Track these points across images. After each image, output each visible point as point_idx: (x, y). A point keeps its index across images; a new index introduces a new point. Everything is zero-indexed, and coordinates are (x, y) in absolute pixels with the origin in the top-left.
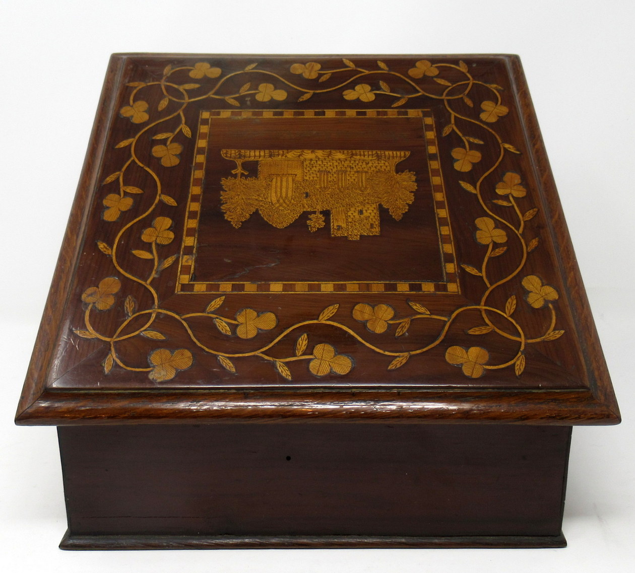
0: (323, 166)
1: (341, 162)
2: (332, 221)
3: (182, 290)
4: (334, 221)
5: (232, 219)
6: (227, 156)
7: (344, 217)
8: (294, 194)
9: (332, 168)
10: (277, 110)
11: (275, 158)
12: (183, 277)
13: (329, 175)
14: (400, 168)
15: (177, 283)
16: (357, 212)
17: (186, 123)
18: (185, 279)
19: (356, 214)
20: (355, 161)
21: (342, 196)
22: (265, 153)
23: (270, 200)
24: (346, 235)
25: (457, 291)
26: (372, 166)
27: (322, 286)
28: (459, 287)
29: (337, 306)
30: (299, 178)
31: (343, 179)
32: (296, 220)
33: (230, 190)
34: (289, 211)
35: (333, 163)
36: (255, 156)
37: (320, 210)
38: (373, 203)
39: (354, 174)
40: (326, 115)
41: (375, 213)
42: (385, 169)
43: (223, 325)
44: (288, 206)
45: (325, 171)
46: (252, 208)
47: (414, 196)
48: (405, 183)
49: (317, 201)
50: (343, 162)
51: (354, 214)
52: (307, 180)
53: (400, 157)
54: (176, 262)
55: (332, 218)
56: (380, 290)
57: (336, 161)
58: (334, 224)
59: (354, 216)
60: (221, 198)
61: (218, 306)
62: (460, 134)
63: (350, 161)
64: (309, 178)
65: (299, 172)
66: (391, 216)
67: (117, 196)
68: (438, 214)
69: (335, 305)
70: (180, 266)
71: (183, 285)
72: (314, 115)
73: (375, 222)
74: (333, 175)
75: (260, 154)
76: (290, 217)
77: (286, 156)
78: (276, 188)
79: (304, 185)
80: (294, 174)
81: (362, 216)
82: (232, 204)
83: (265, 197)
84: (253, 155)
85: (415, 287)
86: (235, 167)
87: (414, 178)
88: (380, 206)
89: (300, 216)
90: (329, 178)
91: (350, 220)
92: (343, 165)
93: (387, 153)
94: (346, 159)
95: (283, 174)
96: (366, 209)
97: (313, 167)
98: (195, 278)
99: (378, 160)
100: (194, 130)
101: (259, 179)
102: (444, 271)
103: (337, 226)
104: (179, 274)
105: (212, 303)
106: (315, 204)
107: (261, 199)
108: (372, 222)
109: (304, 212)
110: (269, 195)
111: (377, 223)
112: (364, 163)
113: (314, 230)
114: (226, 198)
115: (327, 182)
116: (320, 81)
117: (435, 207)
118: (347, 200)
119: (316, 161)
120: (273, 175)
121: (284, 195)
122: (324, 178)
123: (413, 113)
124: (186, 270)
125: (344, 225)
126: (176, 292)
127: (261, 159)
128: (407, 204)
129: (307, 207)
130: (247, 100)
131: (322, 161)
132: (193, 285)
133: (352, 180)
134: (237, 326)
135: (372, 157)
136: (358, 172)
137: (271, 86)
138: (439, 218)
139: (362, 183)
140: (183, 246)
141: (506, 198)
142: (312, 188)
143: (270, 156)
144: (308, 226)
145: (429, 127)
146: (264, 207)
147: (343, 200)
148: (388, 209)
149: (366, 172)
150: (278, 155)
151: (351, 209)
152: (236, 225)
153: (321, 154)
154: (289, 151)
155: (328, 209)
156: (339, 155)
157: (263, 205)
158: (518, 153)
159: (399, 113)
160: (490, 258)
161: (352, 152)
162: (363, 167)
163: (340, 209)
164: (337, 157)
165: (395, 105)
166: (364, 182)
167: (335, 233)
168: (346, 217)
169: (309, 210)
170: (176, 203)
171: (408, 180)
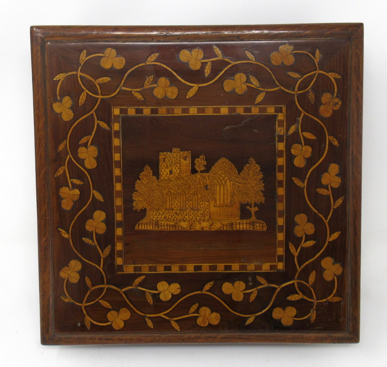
0: (196, 215)
1: (183, 219)
2: (190, 165)
3: (281, 108)
4: (188, 164)
5: (255, 166)
6: (263, 224)
7: (182, 167)
8: (215, 189)
9: (190, 213)
10: (229, 272)
11: (229, 222)
12: (282, 118)
13: (191, 206)
14: (144, 212)
15: (285, 113)
16: (173, 173)
17: (294, 257)
18: (280, 117)
19: (174, 170)
20: (174, 220)
21: (183, 187)
22: (236, 227)
23: (231, 182)
24: (181, 152)
25: (114, 109)
26: (162, 215)
27: (196, 112)
28: (113, 112)
29: (187, 97)
30: (212, 203)
31: (182, 203)
32: (213, 165)
33: (258, 191)
35: (189, 218)
36: (243, 224)
37: (198, 173)
38: (163, 180)
39: (175, 207)
40: (193, 267)
41: (162, 171)
42: (153, 212)
43: (255, 83)
44: (219, 178)
45: (194, 210)
46: (243, 175)
47: (135, 188)
48: (140, 199)
49: (200, 182)
50: (182, 219)
51: (176, 170)
52: (207, 202)
53: (142, 224)
54: (288, 129)
55: (190, 167)
56: (161, 109)
57: (186, 220)
58: (189, 161)
59: (175, 169)
60: (263, 185)
61: (259, 96)
62: (98, 247)
63: (177, 219)
64: (205, 204)
65: (213, 209)
66: (151, 169)
67: (333, 186)
68: (120, 171)
69: (188, 97)
70: (285, 126)
71: (281, 112)
72: (202, 267)
73: (162, 164)
74: (189, 207)
75: (240, 226)
76: (217, 168)
77: (221, 224)
78: (227, 194)
79: (209, 197)
80: (215, 207)
81: (170, 169)
82: (256, 179)
83: (234, 186)
85: (139, 111)
86: (256, 213)
87: (134, 204)
88: (158, 178)
89: (211, 169)
90: (191, 204)
91: (178, 165)
92: (182, 216)
93: (151, 228)
94: (180, 221)
96: (167, 175)
97: (203, 214)
98: (274, 117)
99: (158, 220)
100: (287, 250)
101: (239, 202)
102: (121, 123)
103: (186, 160)
104: (285, 120)
105: (263, 98)
106: (201, 179)
107: (237, 184)
108: (164, 163)
109: (208, 172)
110: (232, 188)
111: (161, 163)
112: (167, 218)
113: (201, 157)
114: (260, 184)
115: (193, 199)
116: (197, 305)
117: (122, 177)
118: (180, 183)
119: (200, 220)
120: (229, 206)
121: (222, 187)
122: (195, 204)
123: (129, 269)
124: (281, 124)
125: (182, 160)
126: (285, 107)
127: (239, 221)
128: (141, 180)
129: (207, 177)
130: (251, 282)
131: (196, 220)
132: (275, 112)
133: (176, 201)
134: (246, 82)
135: (161, 223)
136: (172, 209)
137: (234, 298)
138: (120, 167)
139: (169, 200)
140: (285, 142)
141: (74, 186)
142: (203, 194)
143: (232, 224)
144: (206, 160)
145: (120, 254)
146: (235, 177)
147: (182, 183)
148: (153, 175)
149: (166, 209)
150: (227, 225)
151: (177, 175)
152: (252, 160)
153: (197, 226)
154: (219, 230)
155: (192, 175)
156: (184, 225)
157: (235, 179)
158: (59, 229)
159: (140, 269)
160: (91, 134)
161: (176, 229)
162: (168, 215)
163: (184, 175)
164: (186, 223)
165: (143, 277)
166: (168, 200)
167: (188, 154)
168: (181, 168)
169: (205, 174)
170: (293, 179)
171: (139, 203)
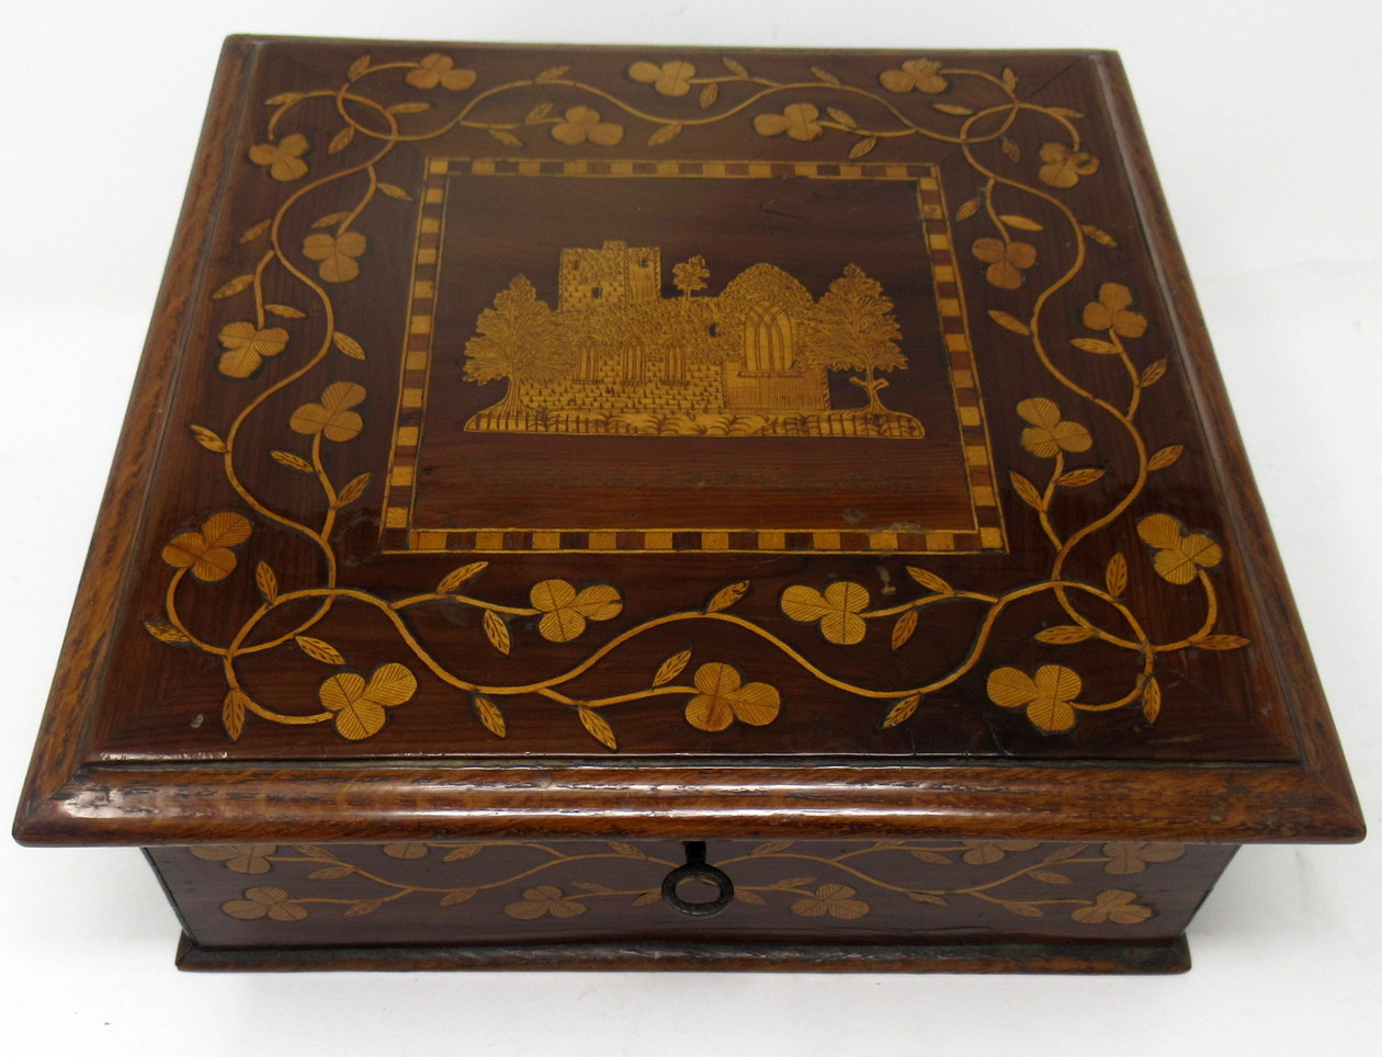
0: (677, 397)
1: (634, 406)
2: (659, 277)
3: (927, 168)
4: (653, 276)
5: (865, 283)
6: (909, 420)
7: (632, 283)
8: (742, 334)
9: (657, 392)
10: (804, 552)
11: (793, 416)
12: (934, 188)
13: (661, 374)
14: (498, 388)
15: (939, 178)
16: (604, 294)
17: (1035, 514)
18: (927, 184)
19: (606, 288)
20: (601, 407)
21: (635, 328)
22: (819, 427)
23: (793, 320)
24: (630, 250)
25: (432, 162)
26: (561, 395)
27: (676, 171)
28: (426, 167)
29: (651, 143)
30: (732, 368)
31: (630, 366)
32: (733, 278)
33: (883, 342)
34: (748, 297)
35: (654, 403)
36: (841, 420)
37: (684, 297)
38: (568, 311)
39: (606, 376)
40: (671, 536)
41: (566, 290)
42: (532, 387)
43: (843, 121)
44: (751, 308)
45: (671, 384)
46: (827, 304)
47: (477, 327)
48: (491, 355)
50: (630, 405)
51: (612, 289)
52: (714, 364)
53: (490, 416)
54: (954, 209)
55: (659, 282)
56: (572, 164)
57: (645, 408)
58: (654, 269)
59: (611, 285)
60: (898, 326)
61: (857, 145)
62: (324, 479)
63: (613, 406)
64: (708, 369)
65: (733, 381)
66: (532, 285)
67: (1123, 333)
68: (433, 287)
69: (654, 144)
70: (944, 203)
71: (928, 176)
72: (704, 537)
73: (569, 273)
74: (655, 375)
75: (830, 425)
76: (745, 286)
77: (767, 420)
78: (782, 347)
79: (721, 352)
80: (744, 377)
81: (595, 285)
82: (872, 314)
83: (803, 327)
84: (846, 424)
85: (506, 167)
86: (881, 393)
87: (469, 367)
88: (553, 305)
89: (725, 288)
90: (662, 368)
91: (621, 278)
92: (629, 397)
93: (522, 426)
94: (622, 411)
95: (769, 377)
96: (584, 301)
97: (701, 394)
98: (909, 185)
99: (545, 409)
100: (1008, 495)
101: (822, 366)
102: (447, 190)
103: (646, 266)
104: (942, 191)
105: (870, 149)
106: (693, 311)
107: (812, 323)
108: (576, 272)
109: (717, 294)
110: (795, 332)
111: (565, 271)
112: (579, 402)
113: (694, 260)
114: (887, 325)
115: (668, 359)
116: (686, 655)
117: (435, 301)
118: (624, 318)
119: (693, 408)
120: (791, 377)
121: (763, 330)
122: (675, 367)
123: (433, 542)
124: (931, 198)
125: (634, 267)
126: (937, 166)
127: (828, 413)
128: (495, 309)
129: (712, 306)
130: (890, 585)
131: (680, 408)
132: (911, 175)
133: (610, 363)
134: (819, 118)
135: (558, 416)
136: (596, 382)
137: (831, 635)
138: (433, 279)
139: (589, 358)
140: (949, 233)
141: (272, 321)
142: (701, 346)
143: (804, 421)
144: (708, 267)
145: (400, 497)
146: (804, 306)
147: (632, 319)
148: (537, 299)
149: (576, 381)
150: (785, 423)
151: (616, 300)
152: (855, 271)
153: (681, 424)
154: (759, 434)
155: (666, 301)
156: (639, 422)
157: (805, 311)
158: (195, 427)
159: (471, 540)
160: (351, 209)
161: (607, 430)
162: (583, 394)
163: (640, 300)
164: (645, 417)
165: (477, 567)
166: (584, 359)
167: (651, 253)
168: (628, 284)
169: (707, 299)
170: (992, 315)
171: (482, 362)
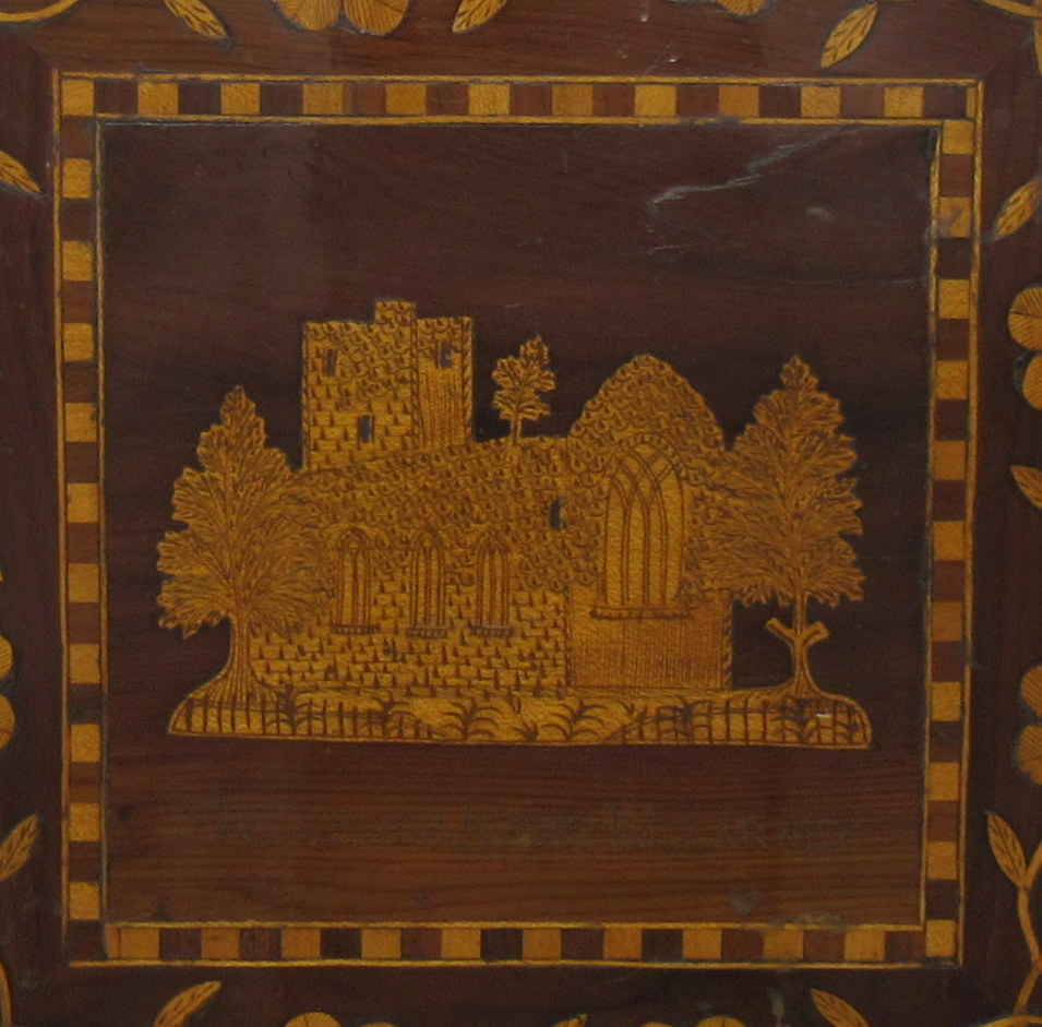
0: (494, 661)
2: (469, 390)
3: (961, 93)
4: (459, 389)
5: (815, 402)
6: (850, 711)
7: (425, 404)
8: (601, 520)
9: (462, 651)
10: (667, 965)
11: (671, 702)
12: (963, 148)
13: (470, 613)
14: (215, 642)
15: (979, 122)
16: (379, 431)
17: (1013, 890)
18: (954, 139)
19: (383, 420)
20: (377, 685)
21: (429, 510)
22: (709, 727)
23: (687, 488)
24: (421, 323)
25: (64, 83)
26: (314, 659)
27: (504, 107)
28: (55, 97)
29: (459, 26)
30: (583, 597)
31: (421, 595)
32: (593, 393)
33: (829, 540)
36: (745, 712)
37: (510, 438)
38: (320, 470)
39: (384, 617)
40: (477, 937)
41: (315, 422)
42: (268, 640)
44: (620, 462)
45: (485, 635)
46: (747, 452)
47: (173, 509)
48: (200, 571)
50: (421, 680)
51: (389, 418)
52: (554, 590)
53: (206, 704)
54: (992, 209)
55: (469, 402)
56: (316, 87)
57: (445, 685)
58: (459, 372)
59: (389, 411)
60: (858, 504)
61: (840, 27)
63: (394, 682)
64: (545, 601)
65: (585, 629)
66: (259, 412)
68: (95, 417)
69: (464, 27)
70: (977, 192)
71: (960, 114)
72: (526, 937)
73: (319, 382)
74: (460, 615)
75: (728, 722)
76: (613, 411)
77: (631, 710)
78: (665, 551)
79: (566, 563)
80: (600, 617)
81: (362, 410)
83: (702, 506)
85: (198, 98)
86: (817, 653)
87: (166, 598)
88: (295, 461)
89: (579, 416)
90: (472, 600)
91: (405, 391)
92: (420, 663)
93: (256, 726)
94: (409, 694)
96: (346, 446)
97: (532, 655)
98: (921, 141)
99: (290, 688)
100: (979, 858)
101: (726, 594)
102: (98, 163)
103: (447, 364)
104: (978, 160)
105: (861, 39)
106: (524, 468)
107: (718, 497)
108: (331, 381)
109: (564, 431)
110: (688, 517)
111: (312, 378)
112: (342, 673)
113: (528, 348)
114: (842, 500)
115: (481, 578)
117: (102, 450)
118: (412, 490)
119: (518, 686)
120: (675, 617)
121: (636, 513)
124: (957, 177)
125: (427, 366)
126: (980, 86)
127: (724, 696)
128: (201, 469)
129: (555, 457)
131: (497, 687)
132: (927, 114)
133: (390, 587)
135: (311, 703)
136: (369, 630)
138: (94, 398)
139: (355, 576)
140: (975, 275)
142: (536, 548)
143: (688, 713)
144: (552, 366)
145: (85, 862)
146: (707, 458)
147: (425, 488)
148: (268, 444)
149: (336, 627)
150: (659, 718)
151: (398, 445)
152: (800, 370)
153: (498, 720)
155: (479, 447)
156: (433, 713)
157: (709, 469)
161: (385, 732)
163: (437, 445)
164: (444, 704)
165: (207, 989)
166: (348, 579)
167: (456, 330)
168: (417, 408)
169: (549, 441)
170: (1018, 478)
171: (188, 585)
